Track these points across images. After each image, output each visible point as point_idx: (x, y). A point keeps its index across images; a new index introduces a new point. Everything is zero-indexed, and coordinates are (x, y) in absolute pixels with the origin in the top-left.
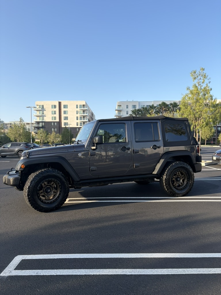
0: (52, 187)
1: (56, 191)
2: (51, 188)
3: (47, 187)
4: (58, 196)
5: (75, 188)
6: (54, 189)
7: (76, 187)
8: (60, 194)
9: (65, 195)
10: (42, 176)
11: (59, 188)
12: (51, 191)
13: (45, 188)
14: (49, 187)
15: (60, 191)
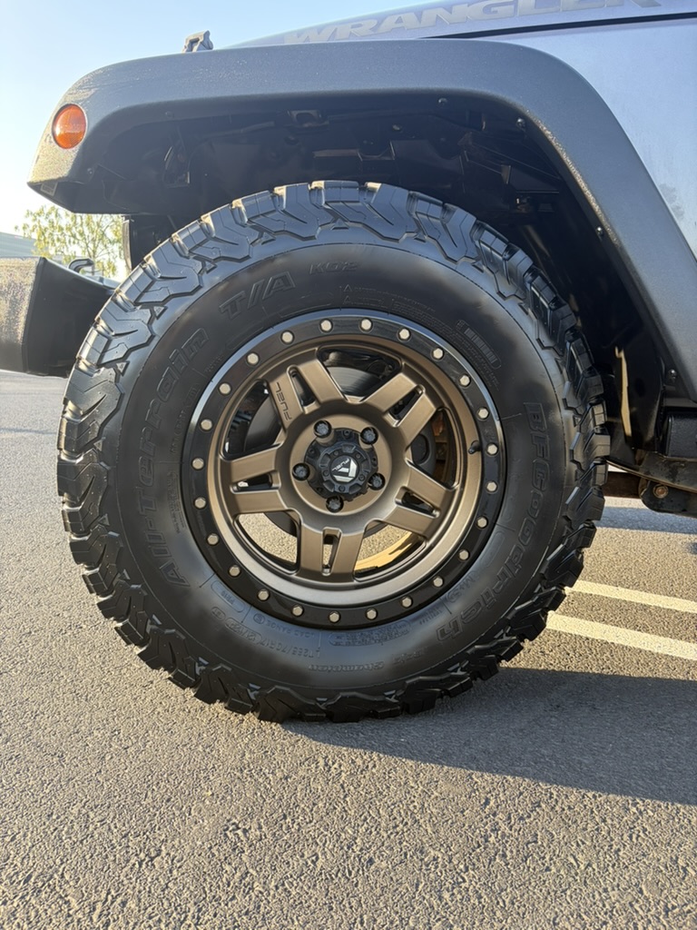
0: (393, 437)
1: (430, 489)
2: (381, 447)
3: (339, 422)
4: (452, 559)
5: (653, 504)
6: (408, 458)
7: (661, 494)
8: (473, 540)
9: (540, 568)
10: (259, 253)
11: (474, 461)
12: (370, 479)
13: (308, 436)
14: (358, 425)
15: (485, 505)
